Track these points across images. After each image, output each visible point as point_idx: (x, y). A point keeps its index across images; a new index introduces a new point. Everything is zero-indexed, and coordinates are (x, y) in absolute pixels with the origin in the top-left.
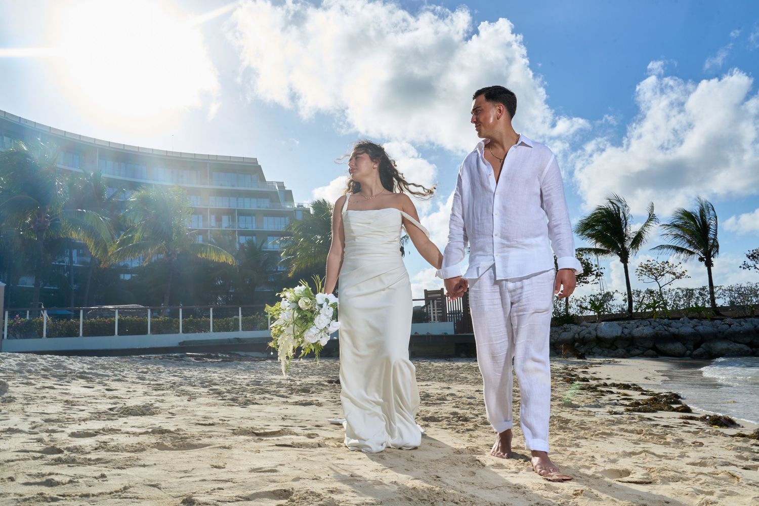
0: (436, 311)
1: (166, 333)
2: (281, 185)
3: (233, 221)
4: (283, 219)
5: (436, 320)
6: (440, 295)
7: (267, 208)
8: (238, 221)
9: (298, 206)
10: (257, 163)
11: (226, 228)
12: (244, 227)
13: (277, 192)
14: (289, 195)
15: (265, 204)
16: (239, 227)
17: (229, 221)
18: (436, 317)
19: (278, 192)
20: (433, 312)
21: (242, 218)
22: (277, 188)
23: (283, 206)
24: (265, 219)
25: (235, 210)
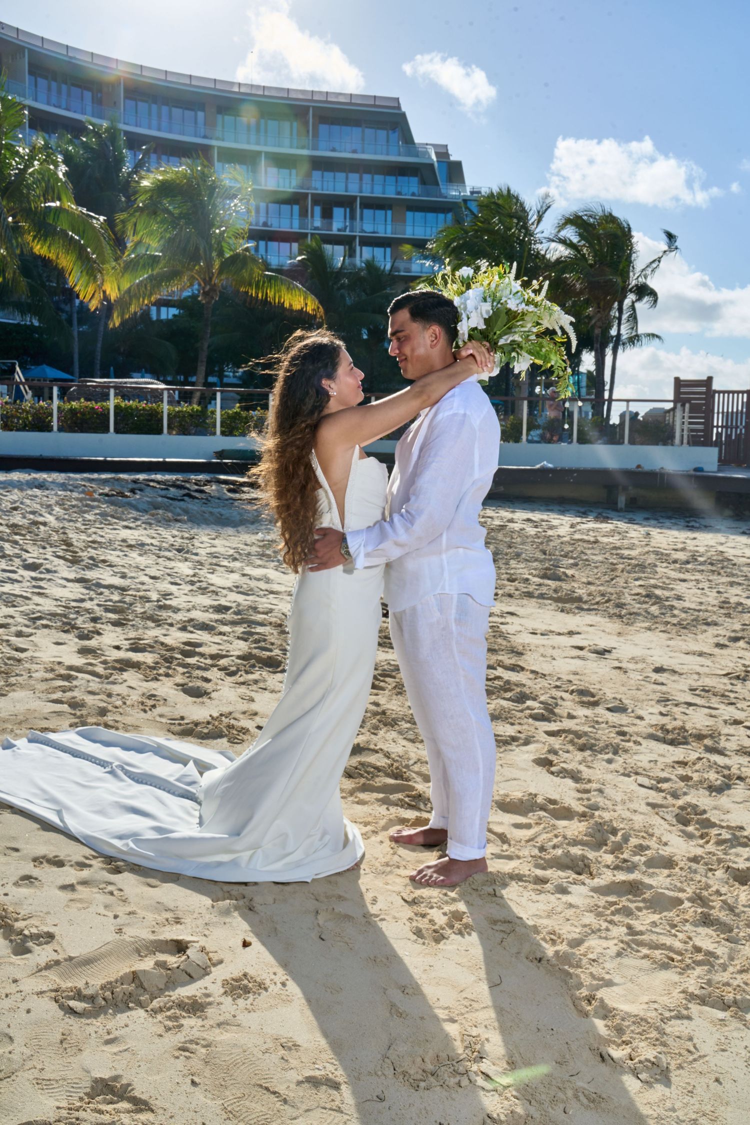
0: (686, 420)
1: (194, 434)
2: (443, 153)
3: (353, 217)
4: (441, 216)
5: (685, 441)
6: (704, 389)
7: (413, 194)
8: (362, 219)
9: (472, 193)
10: (399, 108)
11: (339, 230)
12: (372, 230)
13: (432, 165)
14: (455, 171)
15: (411, 188)
16: (363, 231)
17: (345, 218)
18: (685, 437)
19: (436, 165)
20: (681, 423)
21: (368, 213)
22: (434, 157)
23: (443, 191)
24: (409, 215)
25: (355, 197)
